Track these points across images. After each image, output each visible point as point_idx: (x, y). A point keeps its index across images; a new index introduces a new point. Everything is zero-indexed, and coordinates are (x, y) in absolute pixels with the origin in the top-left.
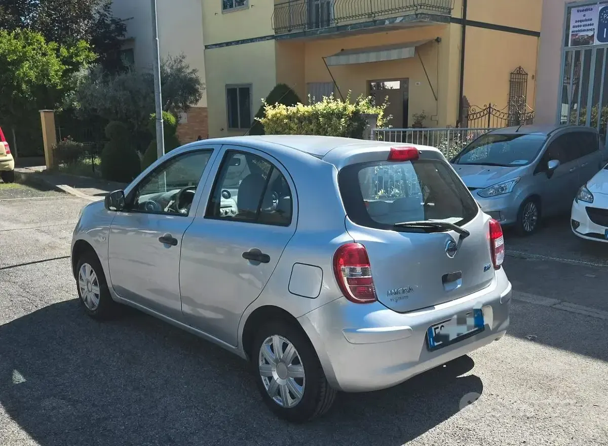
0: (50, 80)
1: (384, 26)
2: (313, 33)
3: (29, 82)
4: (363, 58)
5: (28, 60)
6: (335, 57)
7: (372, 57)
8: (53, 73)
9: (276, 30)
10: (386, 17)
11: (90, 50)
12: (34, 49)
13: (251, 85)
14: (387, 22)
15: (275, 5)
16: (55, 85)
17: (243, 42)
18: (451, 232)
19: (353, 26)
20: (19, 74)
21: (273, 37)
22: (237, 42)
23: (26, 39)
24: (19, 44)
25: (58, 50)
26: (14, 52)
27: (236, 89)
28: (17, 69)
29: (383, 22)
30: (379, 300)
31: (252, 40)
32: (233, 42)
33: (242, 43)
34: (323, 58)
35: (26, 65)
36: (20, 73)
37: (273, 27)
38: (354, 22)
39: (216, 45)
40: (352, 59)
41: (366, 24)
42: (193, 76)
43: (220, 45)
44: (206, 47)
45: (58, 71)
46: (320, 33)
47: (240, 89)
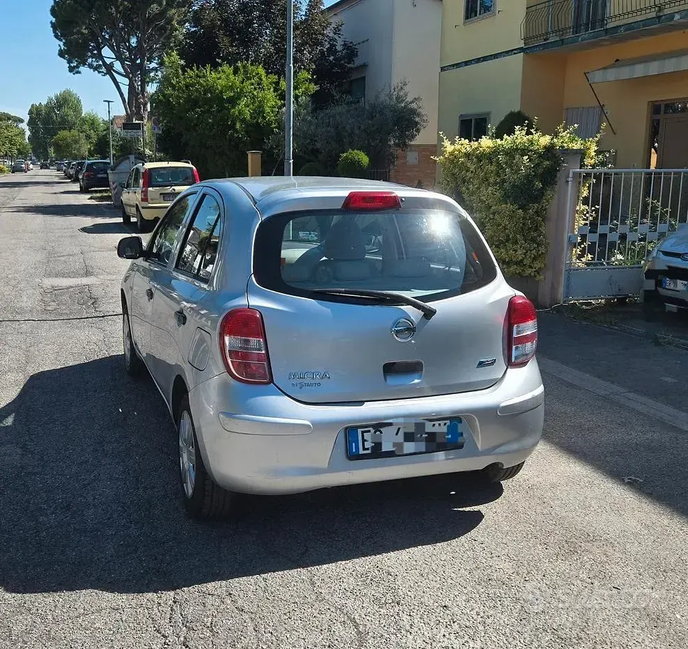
0: (264, 118)
1: (672, 23)
2: (573, 41)
3: (244, 121)
4: (639, 71)
5: (245, 96)
6: (601, 72)
7: (654, 68)
8: (268, 110)
9: (526, 39)
10: (676, 9)
11: (311, 81)
12: (252, 84)
13: (488, 114)
14: (677, 17)
15: (527, 8)
16: (269, 123)
17: (485, 59)
18: (407, 308)
19: (629, 27)
20: (234, 113)
21: (521, 50)
22: (478, 60)
23: (246, 72)
24: (237, 80)
25: (277, 83)
26: (231, 88)
27: (471, 120)
28: (233, 107)
29: (671, 16)
30: (275, 382)
31: (495, 56)
32: (473, 60)
33: (483, 61)
34: (585, 74)
35: (243, 101)
36: (235, 111)
37: (522, 38)
38: (631, 21)
39: (453, 65)
40: (625, 73)
41: (646, 22)
42: (414, 106)
43: (458, 65)
44: (443, 69)
45: (274, 107)
46: (582, 40)
47: (476, 120)
